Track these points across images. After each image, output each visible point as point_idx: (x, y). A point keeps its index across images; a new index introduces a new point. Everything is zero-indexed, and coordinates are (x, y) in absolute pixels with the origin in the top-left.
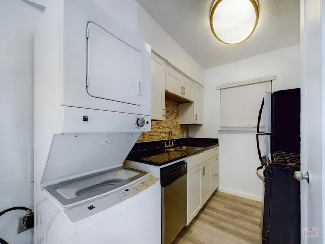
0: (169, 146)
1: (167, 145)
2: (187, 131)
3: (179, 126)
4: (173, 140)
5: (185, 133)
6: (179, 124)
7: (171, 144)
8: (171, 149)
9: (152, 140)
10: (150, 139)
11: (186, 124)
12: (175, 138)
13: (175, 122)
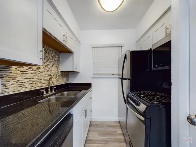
0: (50, 93)
1: (47, 92)
2: (67, 77)
3: (60, 73)
4: (54, 87)
5: (65, 79)
6: (60, 71)
7: (51, 91)
8: (51, 97)
9: (24, 90)
10: (20, 88)
11: (66, 72)
12: (55, 84)
13: (56, 69)
